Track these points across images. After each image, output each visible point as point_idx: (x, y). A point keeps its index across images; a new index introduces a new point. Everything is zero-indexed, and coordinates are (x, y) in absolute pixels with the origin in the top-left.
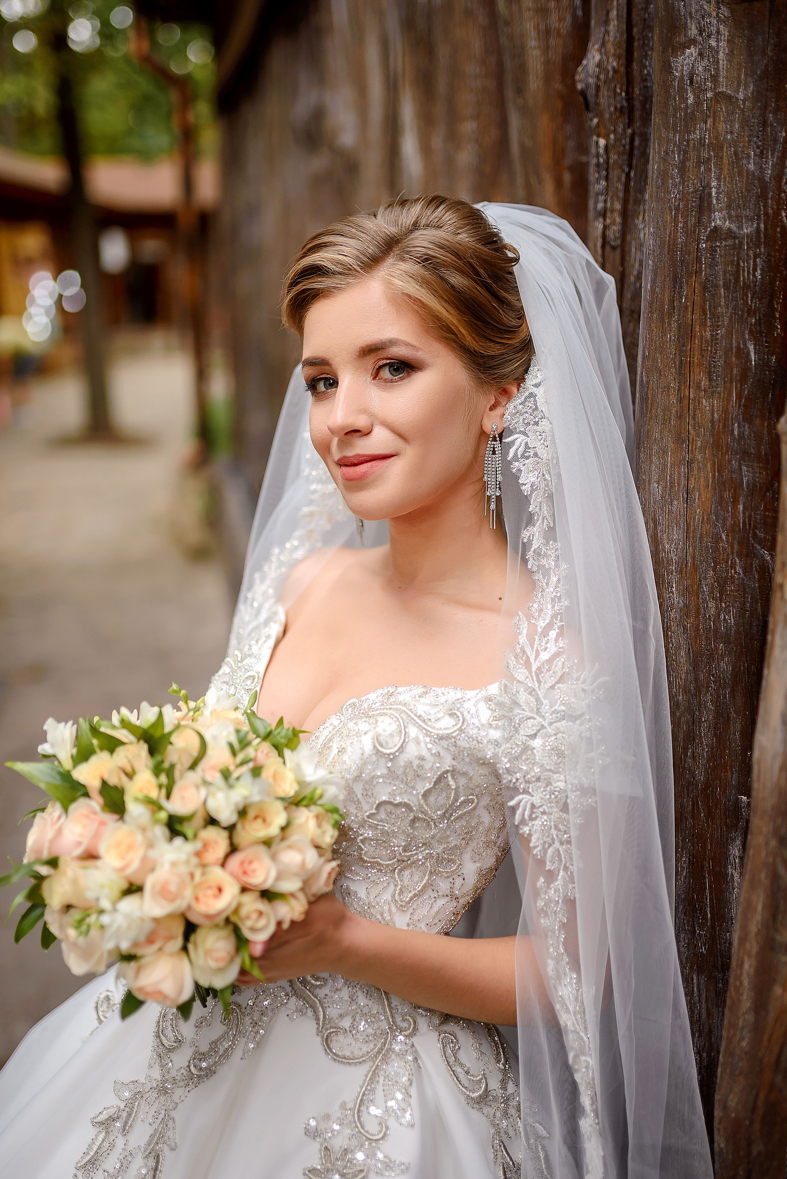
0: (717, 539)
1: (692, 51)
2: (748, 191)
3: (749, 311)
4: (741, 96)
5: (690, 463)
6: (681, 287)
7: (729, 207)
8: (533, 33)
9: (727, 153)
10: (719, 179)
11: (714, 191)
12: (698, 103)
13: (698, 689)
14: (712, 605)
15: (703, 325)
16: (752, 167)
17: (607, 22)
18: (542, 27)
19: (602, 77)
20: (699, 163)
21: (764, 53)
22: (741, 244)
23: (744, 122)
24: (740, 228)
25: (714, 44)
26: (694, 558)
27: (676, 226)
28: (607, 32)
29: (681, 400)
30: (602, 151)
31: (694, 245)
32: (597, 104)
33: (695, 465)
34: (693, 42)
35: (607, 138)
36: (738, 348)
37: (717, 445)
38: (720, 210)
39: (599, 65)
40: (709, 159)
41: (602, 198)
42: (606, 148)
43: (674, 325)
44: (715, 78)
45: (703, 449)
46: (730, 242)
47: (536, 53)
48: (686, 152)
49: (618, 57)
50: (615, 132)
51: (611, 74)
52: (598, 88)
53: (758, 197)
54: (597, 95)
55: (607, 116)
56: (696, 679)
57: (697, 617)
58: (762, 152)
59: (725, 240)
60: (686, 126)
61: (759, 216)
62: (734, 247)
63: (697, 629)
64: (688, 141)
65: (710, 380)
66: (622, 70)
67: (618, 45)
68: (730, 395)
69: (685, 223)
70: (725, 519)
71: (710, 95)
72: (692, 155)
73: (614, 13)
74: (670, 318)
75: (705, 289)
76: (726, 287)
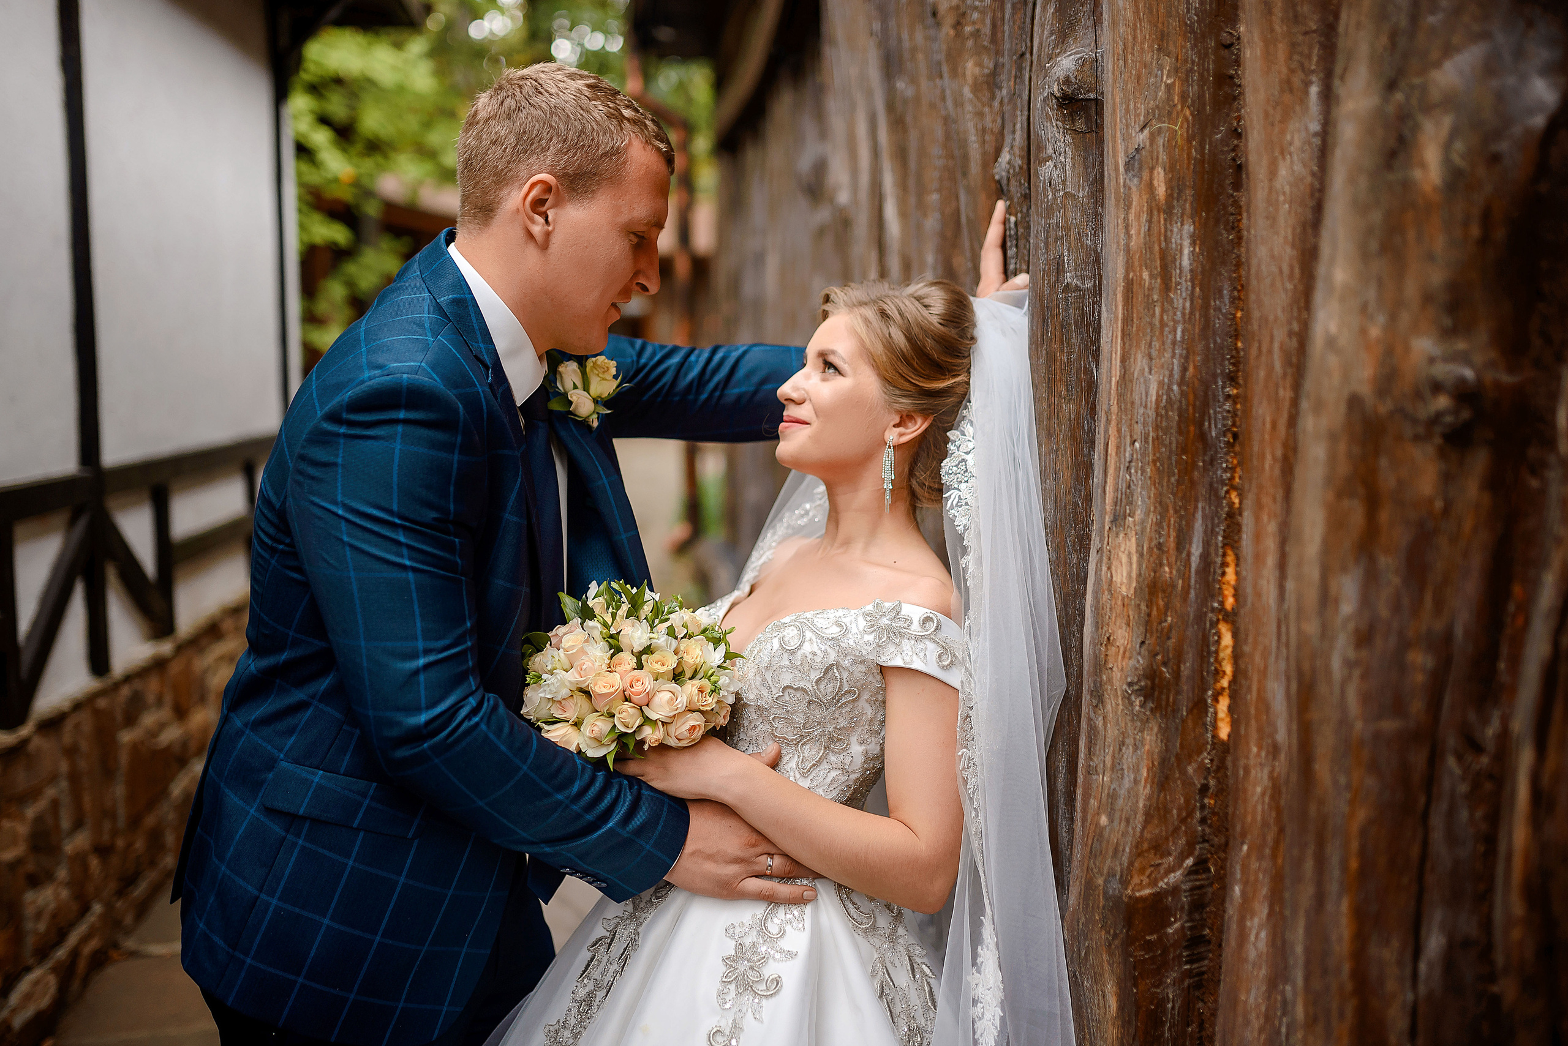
0: (1076, 506)
1: (1050, 164)
2: (1088, 259)
3: (1091, 341)
4: (1081, 195)
5: (1056, 451)
6: (1048, 325)
7: (1076, 269)
8: (973, 131)
9: (1074, 232)
10: (1069, 250)
11: (1066, 258)
12: (1055, 199)
13: (1068, 622)
14: (1074, 556)
15: (1062, 351)
16: (1089, 242)
17: (1014, 132)
18: (980, 126)
19: (1011, 171)
20: (1056, 240)
21: (1094, 167)
22: (1084, 294)
23: (1083, 212)
24: (1083, 284)
25: (1063, 160)
26: (1061, 522)
27: (1044, 282)
28: (1014, 139)
29: (1049, 406)
30: (1012, 225)
31: (1055, 295)
32: (1009, 191)
33: (1059, 453)
34: (1050, 158)
35: (1016, 216)
36: (1085, 367)
37: (1073, 437)
38: (1070, 272)
39: (1009, 163)
40: (1062, 237)
41: (1013, 261)
42: (1016, 223)
43: (1044, 352)
44: (1064, 182)
45: (1064, 441)
46: (1077, 294)
47: (976, 145)
48: (1048, 232)
49: (1022, 157)
50: (1021, 212)
51: (1017, 169)
52: (1009, 179)
53: (1094, 263)
54: (1008, 185)
55: (1016, 200)
56: (1067, 614)
57: (1065, 566)
58: (1095, 232)
59: (1074, 292)
60: (1048, 214)
61: (1095, 276)
62: (1079, 297)
63: (1065, 575)
64: (1049, 224)
65: (1068, 391)
66: (1025, 167)
67: (1021, 149)
68: (1081, 400)
69: (1049, 280)
70: (1080, 491)
71: (1061, 193)
72: (1052, 234)
73: (1018, 126)
74: (1042, 348)
75: (1062, 326)
76: (1076, 325)
